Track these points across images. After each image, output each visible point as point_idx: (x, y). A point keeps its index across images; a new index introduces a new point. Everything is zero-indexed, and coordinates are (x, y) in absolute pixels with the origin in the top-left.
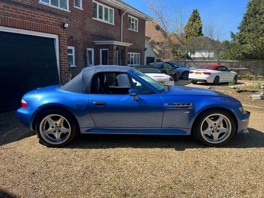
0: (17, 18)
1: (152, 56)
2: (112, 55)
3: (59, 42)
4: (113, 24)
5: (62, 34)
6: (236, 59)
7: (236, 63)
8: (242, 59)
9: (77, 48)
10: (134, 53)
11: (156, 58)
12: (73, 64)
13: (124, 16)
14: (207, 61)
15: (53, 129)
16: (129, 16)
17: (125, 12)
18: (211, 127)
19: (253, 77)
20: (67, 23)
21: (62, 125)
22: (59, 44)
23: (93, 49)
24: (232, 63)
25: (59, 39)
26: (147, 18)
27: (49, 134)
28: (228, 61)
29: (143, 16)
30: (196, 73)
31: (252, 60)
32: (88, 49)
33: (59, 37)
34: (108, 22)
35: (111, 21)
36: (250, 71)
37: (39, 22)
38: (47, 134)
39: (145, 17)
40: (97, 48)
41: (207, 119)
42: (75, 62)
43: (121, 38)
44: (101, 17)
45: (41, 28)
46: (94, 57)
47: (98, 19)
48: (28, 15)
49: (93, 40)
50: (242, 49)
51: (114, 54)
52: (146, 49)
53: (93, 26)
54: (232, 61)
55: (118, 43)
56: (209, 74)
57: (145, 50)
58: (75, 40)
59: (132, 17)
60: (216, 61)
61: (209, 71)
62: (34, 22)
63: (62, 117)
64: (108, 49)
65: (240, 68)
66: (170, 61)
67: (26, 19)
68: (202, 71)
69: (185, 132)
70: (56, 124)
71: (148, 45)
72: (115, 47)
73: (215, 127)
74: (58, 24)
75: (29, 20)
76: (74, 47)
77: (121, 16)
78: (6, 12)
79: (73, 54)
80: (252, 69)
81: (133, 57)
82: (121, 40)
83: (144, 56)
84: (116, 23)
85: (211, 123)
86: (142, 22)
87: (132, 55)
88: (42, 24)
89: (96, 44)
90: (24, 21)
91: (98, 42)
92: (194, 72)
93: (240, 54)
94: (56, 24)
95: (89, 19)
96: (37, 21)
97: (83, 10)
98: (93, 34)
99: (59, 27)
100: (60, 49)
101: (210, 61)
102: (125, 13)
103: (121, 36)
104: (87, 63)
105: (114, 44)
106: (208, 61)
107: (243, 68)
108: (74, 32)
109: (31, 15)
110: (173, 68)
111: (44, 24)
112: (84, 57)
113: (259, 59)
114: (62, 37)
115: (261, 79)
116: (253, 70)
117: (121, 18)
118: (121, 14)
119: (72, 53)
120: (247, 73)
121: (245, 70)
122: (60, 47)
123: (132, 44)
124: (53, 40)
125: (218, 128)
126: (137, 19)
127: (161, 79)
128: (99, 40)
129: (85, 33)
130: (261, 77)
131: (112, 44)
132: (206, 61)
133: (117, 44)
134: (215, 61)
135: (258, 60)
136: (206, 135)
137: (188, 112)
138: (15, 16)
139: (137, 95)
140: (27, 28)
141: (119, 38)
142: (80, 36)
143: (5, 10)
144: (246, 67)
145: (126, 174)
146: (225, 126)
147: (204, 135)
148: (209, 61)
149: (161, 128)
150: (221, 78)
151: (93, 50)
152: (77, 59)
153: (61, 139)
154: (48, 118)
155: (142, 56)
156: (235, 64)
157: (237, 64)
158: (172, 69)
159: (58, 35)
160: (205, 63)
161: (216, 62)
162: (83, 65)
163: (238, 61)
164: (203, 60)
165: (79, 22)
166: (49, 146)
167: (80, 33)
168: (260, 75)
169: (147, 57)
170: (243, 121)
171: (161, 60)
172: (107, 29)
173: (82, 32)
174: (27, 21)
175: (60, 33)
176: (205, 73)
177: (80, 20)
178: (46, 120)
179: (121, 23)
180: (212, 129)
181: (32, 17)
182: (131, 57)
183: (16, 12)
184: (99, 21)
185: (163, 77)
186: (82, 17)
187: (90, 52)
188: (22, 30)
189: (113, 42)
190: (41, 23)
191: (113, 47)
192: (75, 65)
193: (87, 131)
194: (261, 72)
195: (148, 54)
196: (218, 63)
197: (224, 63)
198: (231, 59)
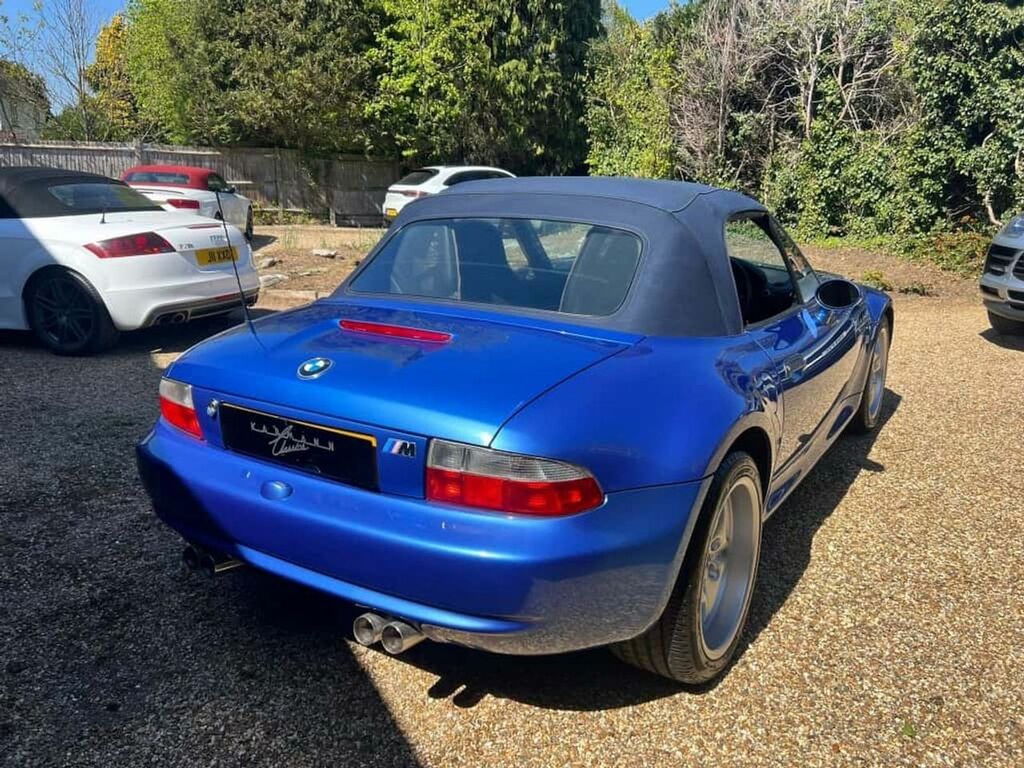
6: (210, 145)
7: (210, 161)
8: (229, 146)
14: (90, 148)
19: (276, 213)
28: (178, 152)
31: (263, 150)
36: (263, 193)
50: (231, 106)
54: (195, 152)
56: (193, 205)
60: (133, 148)
61: (188, 193)
80: (267, 182)
93: (224, 126)
106: (95, 148)
107: (239, 180)
113: (285, 147)
115: (299, 218)
116: (271, 189)
120: (256, 199)
121: (247, 187)
130: (300, 213)
132: (84, 149)
134: (126, 151)
135: (283, 151)
144: (246, 176)
148: (102, 150)
156: (207, 164)
157: (215, 166)
160: (85, 158)
161: (131, 154)
163: (218, 153)
164: (72, 144)
168: (297, 205)
176: (176, 203)
194: (297, 192)
196: (140, 159)
197: (166, 159)
198: (186, 144)
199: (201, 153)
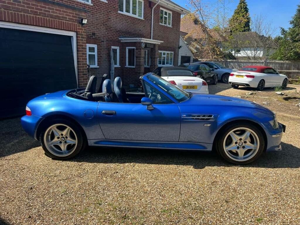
0: (29, 13)
1: (188, 55)
2: (140, 55)
3: (77, 40)
4: (142, 18)
5: (80, 31)
6: (287, 60)
8: (294, 59)
9: (100, 46)
10: (166, 52)
11: (193, 57)
12: (95, 65)
13: (155, 9)
14: (252, 61)
15: (59, 139)
16: (161, 9)
17: (156, 4)
18: (236, 143)
20: (85, 19)
21: (68, 136)
22: (77, 43)
23: (118, 47)
24: (282, 64)
25: (77, 37)
26: (182, 11)
27: (55, 146)
28: (277, 62)
29: (177, 9)
30: (237, 75)
32: (112, 47)
33: (77, 34)
34: (136, 16)
35: (139, 15)
37: (54, 18)
38: (52, 146)
39: (180, 10)
40: (123, 46)
41: (231, 133)
42: (98, 62)
43: (151, 35)
44: (128, 11)
45: (57, 24)
46: (120, 56)
47: (124, 13)
48: (41, 10)
49: (118, 37)
50: (295, 47)
51: (142, 53)
52: (181, 46)
53: (119, 21)
54: (282, 62)
55: (146, 40)
56: (253, 77)
57: (180, 48)
58: (98, 37)
59: (165, 10)
60: (263, 61)
61: (252, 73)
62: (48, 18)
63: (68, 127)
64: (135, 48)
65: (291, 70)
66: (209, 61)
67: (40, 15)
68: (244, 73)
69: (205, 148)
70: (62, 135)
71: (183, 42)
72: (143, 46)
73: (241, 143)
74: (76, 20)
75: (42, 16)
76: (97, 45)
77: (152, 9)
78: (17, 7)
79: (96, 53)
81: (166, 56)
82: (151, 36)
83: (178, 55)
84: (145, 17)
85: (236, 138)
86: (177, 16)
87: (164, 54)
88: (58, 20)
89: (122, 41)
90: (37, 16)
91: (124, 40)
92: (235, 75)
93: (292, 54)
94: (73, 19)
95: (114, 13)
96: (52, 16)
97: (107, 2)
98: (119, 29)
99: (77, 23)
100: (77, 48)
101: (255, 61)
102: (156, 6)
103: (151, 32)
104: (111, 63)
105: (142, 42)
106: (253, 61)
107: (295, 70)
108: (97, 28)
109: (44, 11)
110: (211, 69)
111: (60, 20)
112: (107, 57)
114: (80, 34)
117: (152, 11)
118: (152, 7)
119: (94, 52)
121: (298, 72)
122: (77, 45)
123: (163, 42)
124: (70, 38)
125: (244, 144)
126: (171, 13)
127: (192, 83)
128: (125, 37)
129: (109, 28)
131: (140, 41)
132: (250, 62)
133: (146, 42)
136: (230, 152)
137: (209, 125)
138: (27, 12)
139: (151, 104)
140: (40, 25)
141: (149, 34)
142: (104, 33)
143: (15, 4)
144: (298, 69)
145: (131, 193)
146: (252, 142)
147: (228, 152)
149: (178, 142)
150: (268, 82)
151: (119, 49)
152: (100, 58)
153: (67, 151)
154: (53, 127)
155: (176, 55)
156: (286, 65)
157: (288, 66)
158: (209, 70)
159: (76, 32)
160: (250, 64)
161: (263, 63)
162: (107, 65)
163: (290, 62)
164: (248, 60)
165: (102, 17)
166: (55, 158)
167: (104, 29)
169: (181, 56)
170: (273, 136)
171: (199, 60)
172: (135, 24)
173: (106, 28)
174: (40, 17)
175: (78, 30)
176: (248, 76)
177: (104, 14)
178: (51, 129)
179: (152, 17)
180: (237, 145)
181: (46, 13)
182: (163, 56)
183: (28, 7)
184: (125, 15)
185: (194, 80)
186: (106, 10)
187: (115, 51)
188: (34, 27)
189: (141, 39)
190: (56, 19)
191: (140, 45)
192: (98, 65)
193: (96, 143)
195: (182, 52)
196: (265, 64)
197: (273, 64)
198: (281, 59)
199: (284, 62)
